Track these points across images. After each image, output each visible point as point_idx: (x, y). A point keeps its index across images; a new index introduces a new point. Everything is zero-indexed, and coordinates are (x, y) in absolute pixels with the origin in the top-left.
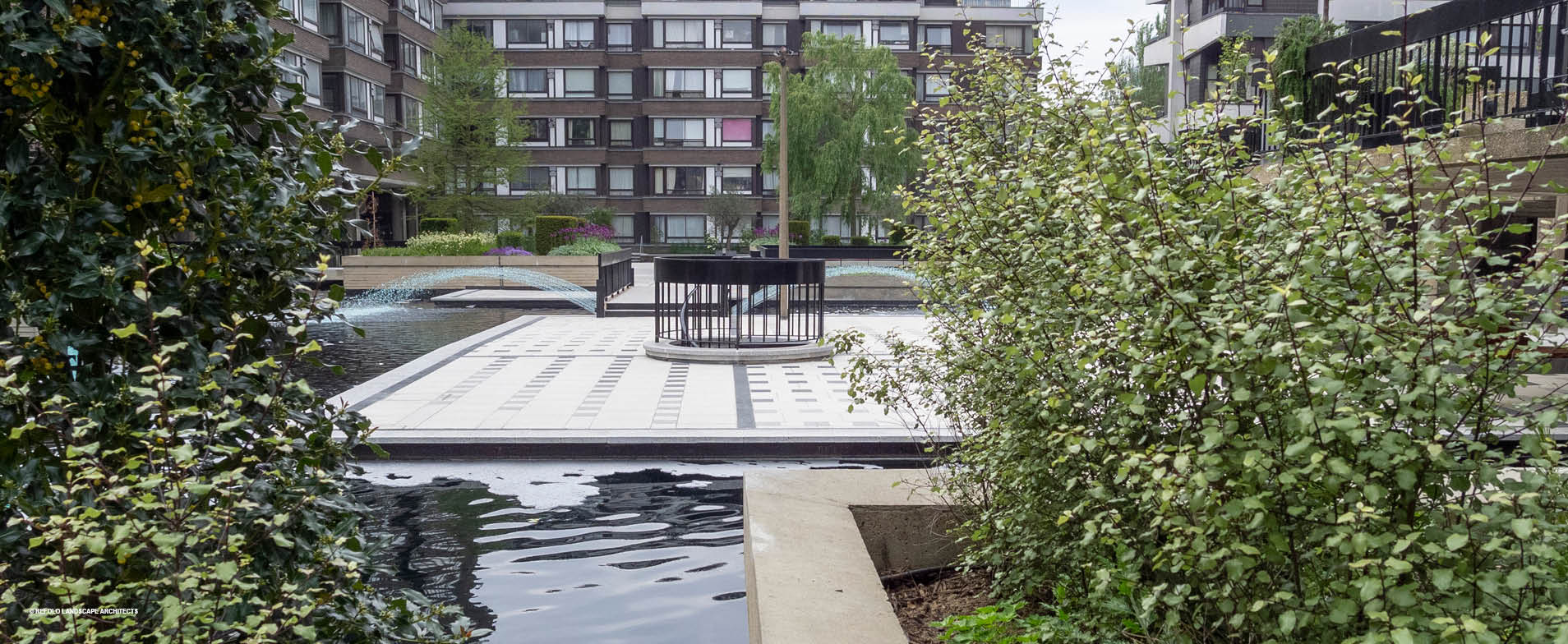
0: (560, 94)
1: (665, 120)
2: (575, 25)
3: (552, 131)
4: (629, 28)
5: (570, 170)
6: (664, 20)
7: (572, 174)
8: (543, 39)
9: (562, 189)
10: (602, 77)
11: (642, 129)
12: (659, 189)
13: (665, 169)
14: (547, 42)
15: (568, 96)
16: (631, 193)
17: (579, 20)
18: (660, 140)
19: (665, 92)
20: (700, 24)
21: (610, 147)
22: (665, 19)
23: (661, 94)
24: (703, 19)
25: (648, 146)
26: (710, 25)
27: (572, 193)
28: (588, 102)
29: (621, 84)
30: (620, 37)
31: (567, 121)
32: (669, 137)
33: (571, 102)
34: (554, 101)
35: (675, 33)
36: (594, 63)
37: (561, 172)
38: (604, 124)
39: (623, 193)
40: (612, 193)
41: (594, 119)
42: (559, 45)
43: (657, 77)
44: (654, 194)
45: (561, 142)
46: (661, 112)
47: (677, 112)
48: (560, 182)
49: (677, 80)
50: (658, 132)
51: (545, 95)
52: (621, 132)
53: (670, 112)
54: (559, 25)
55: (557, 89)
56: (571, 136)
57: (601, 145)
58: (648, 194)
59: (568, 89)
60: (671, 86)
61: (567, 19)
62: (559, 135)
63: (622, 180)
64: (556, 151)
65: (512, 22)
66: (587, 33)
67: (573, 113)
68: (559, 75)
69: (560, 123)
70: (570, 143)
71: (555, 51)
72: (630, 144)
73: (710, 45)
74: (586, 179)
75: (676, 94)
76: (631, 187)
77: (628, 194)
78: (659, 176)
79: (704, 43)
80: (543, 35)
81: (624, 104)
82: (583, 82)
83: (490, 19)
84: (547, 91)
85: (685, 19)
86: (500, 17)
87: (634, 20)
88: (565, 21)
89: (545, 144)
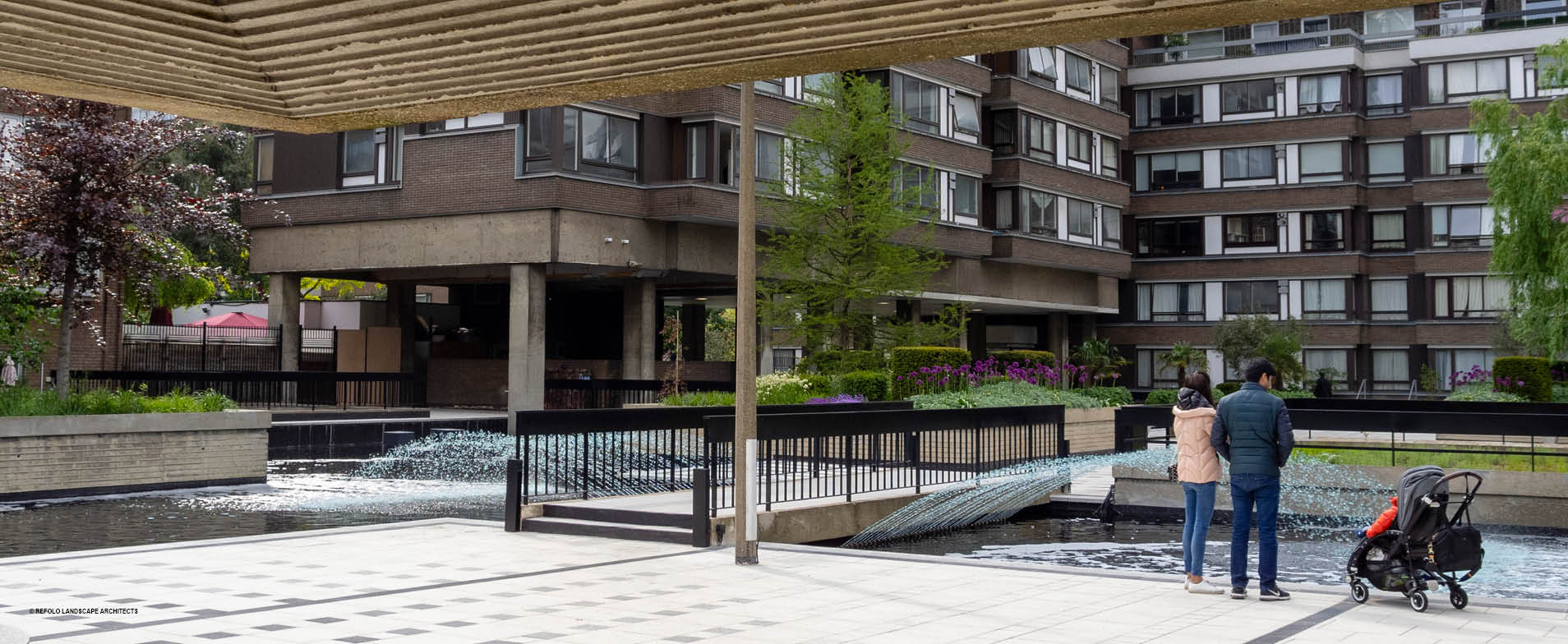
0: (1293, 179)
1: (1450, 208)
2: (1314, 83)
3: (1282, 231)
4: (1399, 79)
5: (1307, 285)
6: (1445, 65)
7: (1312, 290)
8: (1270, 105)
9: (1296, 313)
10: (1356, 150)
11: (1417, 222)
12: (1442, 309)
13: (1450, 280)
14: (1275, 109)
15: (1305, 181)
16: (1405, 317)
17: (1319, 75)
18: (1443, 238)
19: (1448, 167)
20: (1502, 63)
21: (1372, 250)
22: (1445, 62)
23: (1442, 171)
24: (1506, 56)
25: (1423, 247)
26: (1517, 65)
27: (1311, 317)
28: (1333, 187)
29: (1387, 160)
30: (1387, 93)
31: (1303, 215)
32: (1453, 234)
33: (1309, 189)
34: (1284, 190)
35: (1461, 81)
36: (1342, 132)
37: (1295, 287)
38: (1360, 219)
39: (1393, 317)
40: (1375, 317)
41: (1341, 211)
42: (1292, 111)
43: (1436, 146)
44: (1433, 317)
45: (1295, 246)
46: (1442, 197)
47: (1468, 195)
48: (1293, 302)
49: (1467, 150)
50: (1438, 225)
51: (1272, 182)
52: (1389, 229)
53: (1456, 196)
54: (1291, 84)
55: (1290, 171)
56: (1309, 237)
57: (1354, 249)
58: (1424, 317)
59: (1304, 172)
60: (1457, 156)
61: (1303, 76)
62: (1292, 236)
63: (1390, 298)
64: (1288, 257)
65: (1227, 85)
66: (1332, 91)
67: (1310, 205)
68: (1292, 152)
69: (1294, 220)
70: (1309, 246)
71: (1286, 121)
72: (1402, 245)
73: (1517, 92)
74: (1333, 297)
75: (1467, 169)
76: (1405, 308)
77: (1398, 317)
78: (1441, 290)
79: (1508, 91)
80: (1270, 99)
81: (1391, 189)
82: (1327, 160)
83: (1198, 86)
84: (1275, 176)
85: (1476, 59)
86: (1210, 81)
87: (1405, 69)
88: (1301, 78)
89: (1273, 249)
